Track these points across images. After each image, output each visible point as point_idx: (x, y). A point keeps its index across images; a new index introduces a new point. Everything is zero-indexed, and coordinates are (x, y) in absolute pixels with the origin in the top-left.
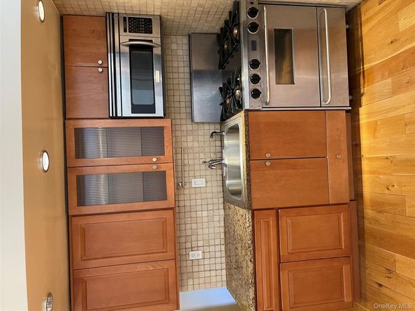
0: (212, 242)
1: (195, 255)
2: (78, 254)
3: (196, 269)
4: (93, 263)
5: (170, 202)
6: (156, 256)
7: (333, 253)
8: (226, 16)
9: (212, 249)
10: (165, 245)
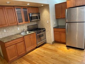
0: (8, 34)
1: (5, 31)
2: (7, 7)
3: (2, 31)
4: (6, 10)
5: (19, 24)
6: (9, 22)
7: (19, 53)
8: (42, 28)
9: (6, 34)
10: (11, 24)
